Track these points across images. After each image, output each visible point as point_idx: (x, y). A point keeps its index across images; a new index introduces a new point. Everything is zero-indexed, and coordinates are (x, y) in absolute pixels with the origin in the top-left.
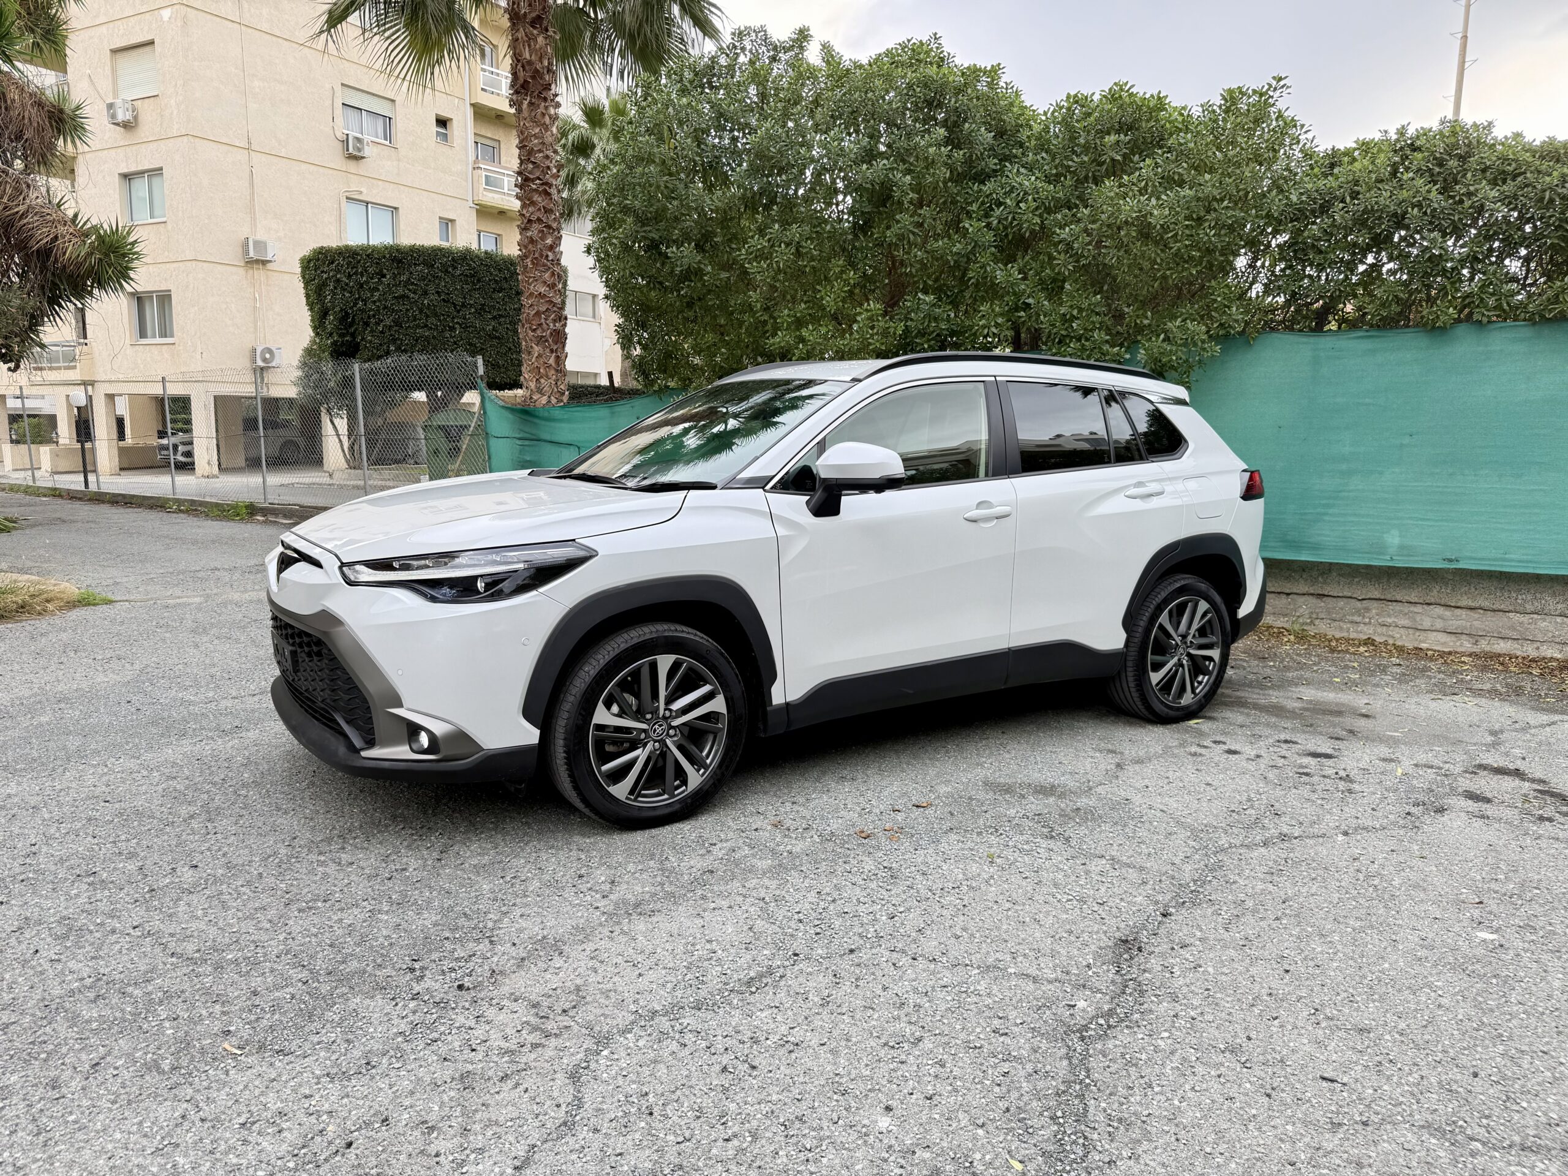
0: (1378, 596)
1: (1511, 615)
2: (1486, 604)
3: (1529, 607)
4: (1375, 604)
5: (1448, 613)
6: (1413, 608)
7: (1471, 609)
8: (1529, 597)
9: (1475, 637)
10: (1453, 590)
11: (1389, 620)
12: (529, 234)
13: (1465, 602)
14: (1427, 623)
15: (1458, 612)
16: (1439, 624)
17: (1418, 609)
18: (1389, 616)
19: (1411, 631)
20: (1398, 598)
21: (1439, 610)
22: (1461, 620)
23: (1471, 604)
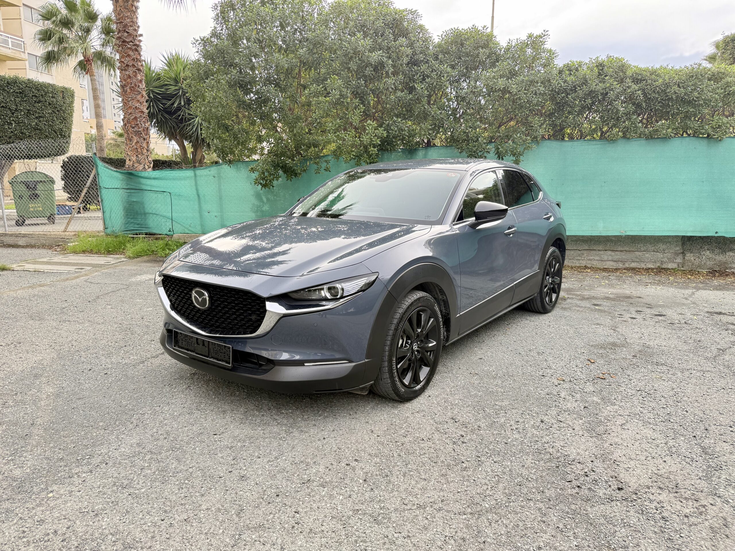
0: (587, 248)
1: (636, 253)
2: (627, 249)
3: (642, 249)
4: (585, 252)
5: (613, 254)
6: (600, 253)
7: (621, 251)
8: (642, 245)
9: (623, 262)
10: (615, 244)
11: (592, 258)
12: (127, 73)
13: (620, 249)
14: (606, 258)
15: (617, 253)
16: (610, 258)
17: (602, 252)
18: (591, 256)
19: (600, 262)
20: (595, 249)
21: (610, 252)
22: (617, 256)
23: (622, 249)
